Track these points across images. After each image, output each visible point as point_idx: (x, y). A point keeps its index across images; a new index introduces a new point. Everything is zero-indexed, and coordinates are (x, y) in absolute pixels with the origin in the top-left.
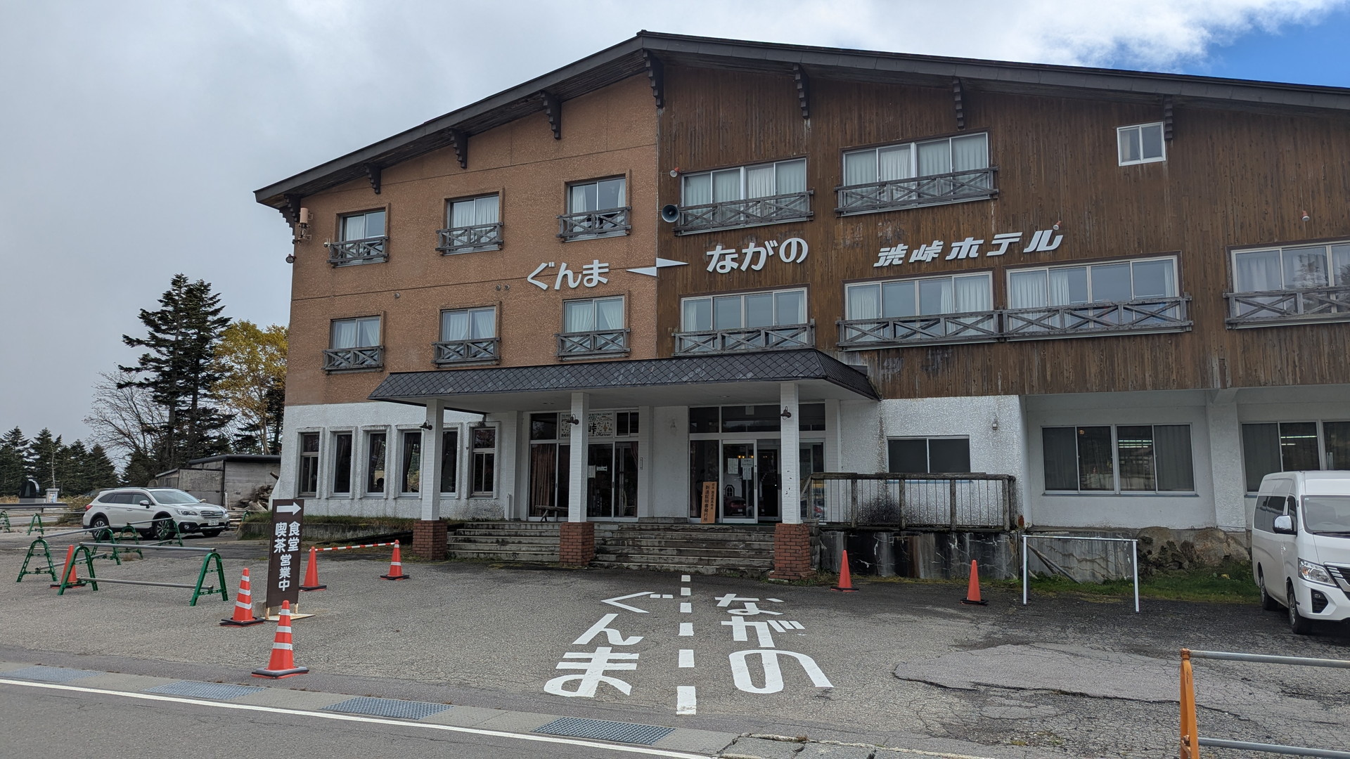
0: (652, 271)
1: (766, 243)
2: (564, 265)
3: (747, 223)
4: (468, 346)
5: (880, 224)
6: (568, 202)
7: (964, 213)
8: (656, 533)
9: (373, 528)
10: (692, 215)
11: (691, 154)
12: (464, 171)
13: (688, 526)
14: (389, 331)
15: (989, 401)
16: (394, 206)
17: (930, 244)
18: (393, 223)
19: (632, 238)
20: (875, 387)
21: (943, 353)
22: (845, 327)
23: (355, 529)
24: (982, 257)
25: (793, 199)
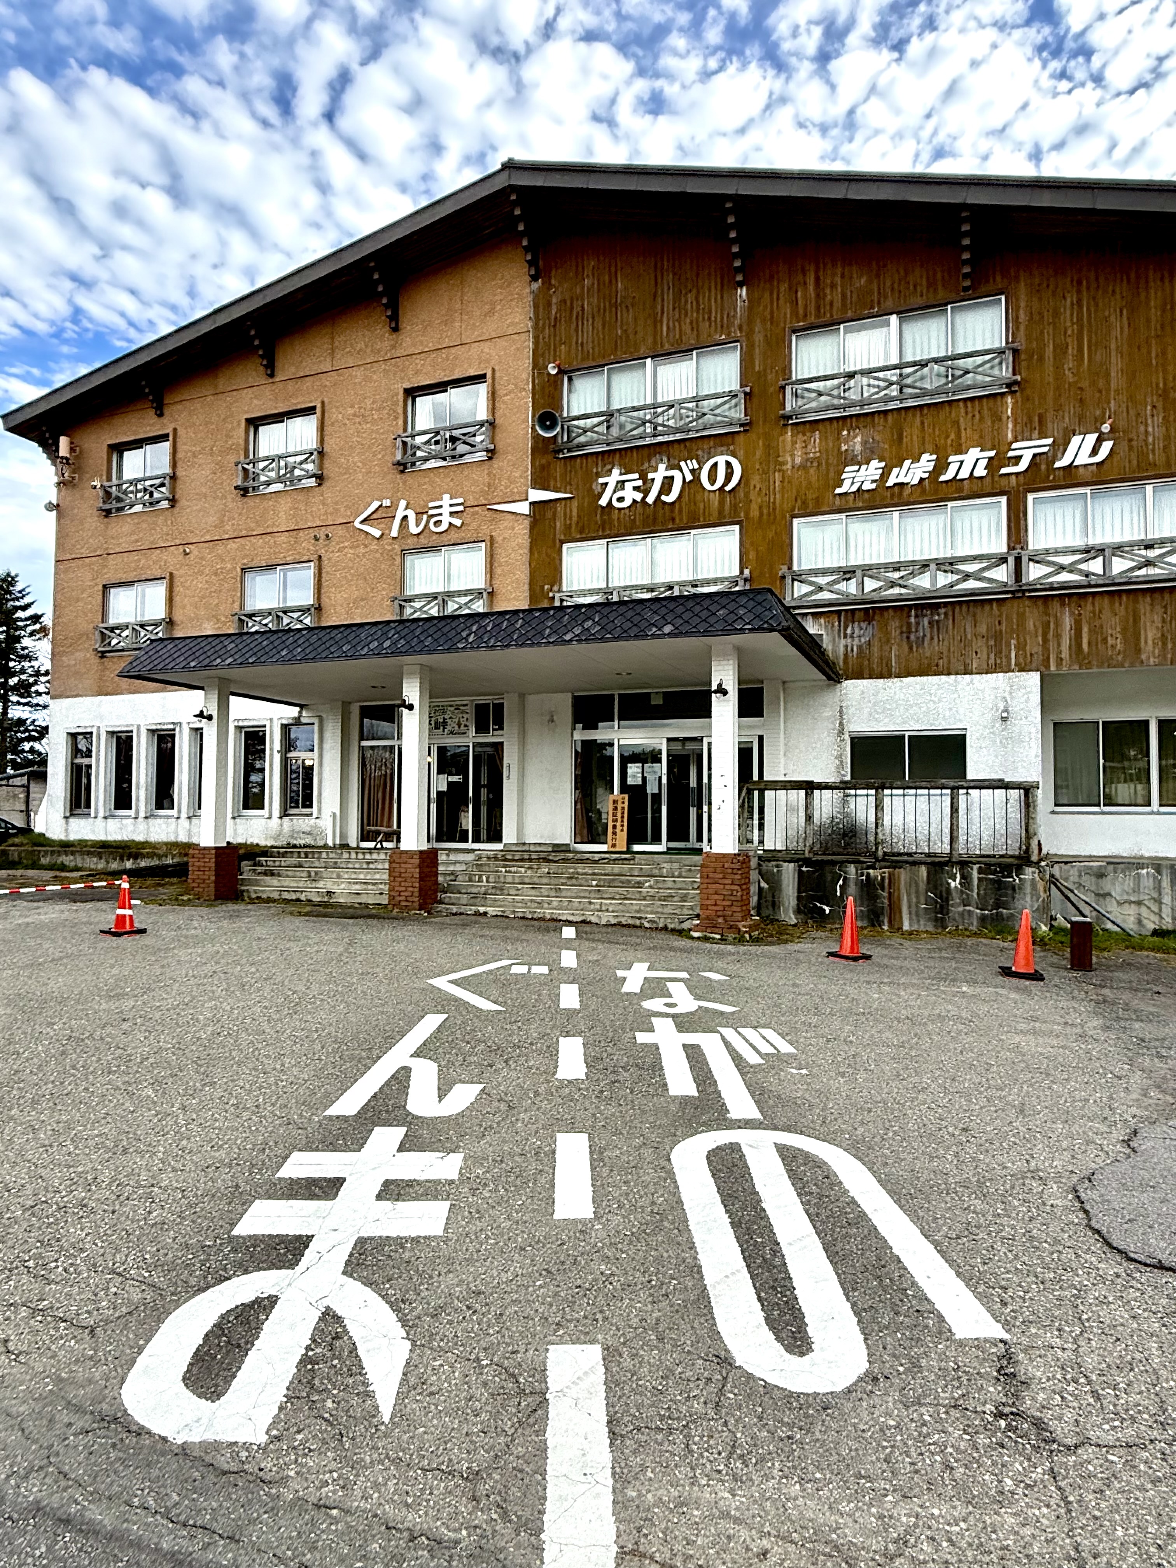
0: (523, 508)
1: (682, 464)
2: (403, 503)
3: (655, 436)
4: (278, 616)
5: (845, 433)
6: (407, 416)
7: (967, 413)
8: (527, 864)
9: (160, 857)
10: (578, 427)
11: (577, 343)
12: (271, 381)
13: (571, 855)
14: (177, 599)
15: (998, 680)
16: (180, 432)
17: (917, 459)
18: (180, 455)
19: (496, 463)
20: (834, 663)
21: (932, 614)
22: (793, 580)
23: (136, 856)
24: (993, 476)
25: (719, 401)
